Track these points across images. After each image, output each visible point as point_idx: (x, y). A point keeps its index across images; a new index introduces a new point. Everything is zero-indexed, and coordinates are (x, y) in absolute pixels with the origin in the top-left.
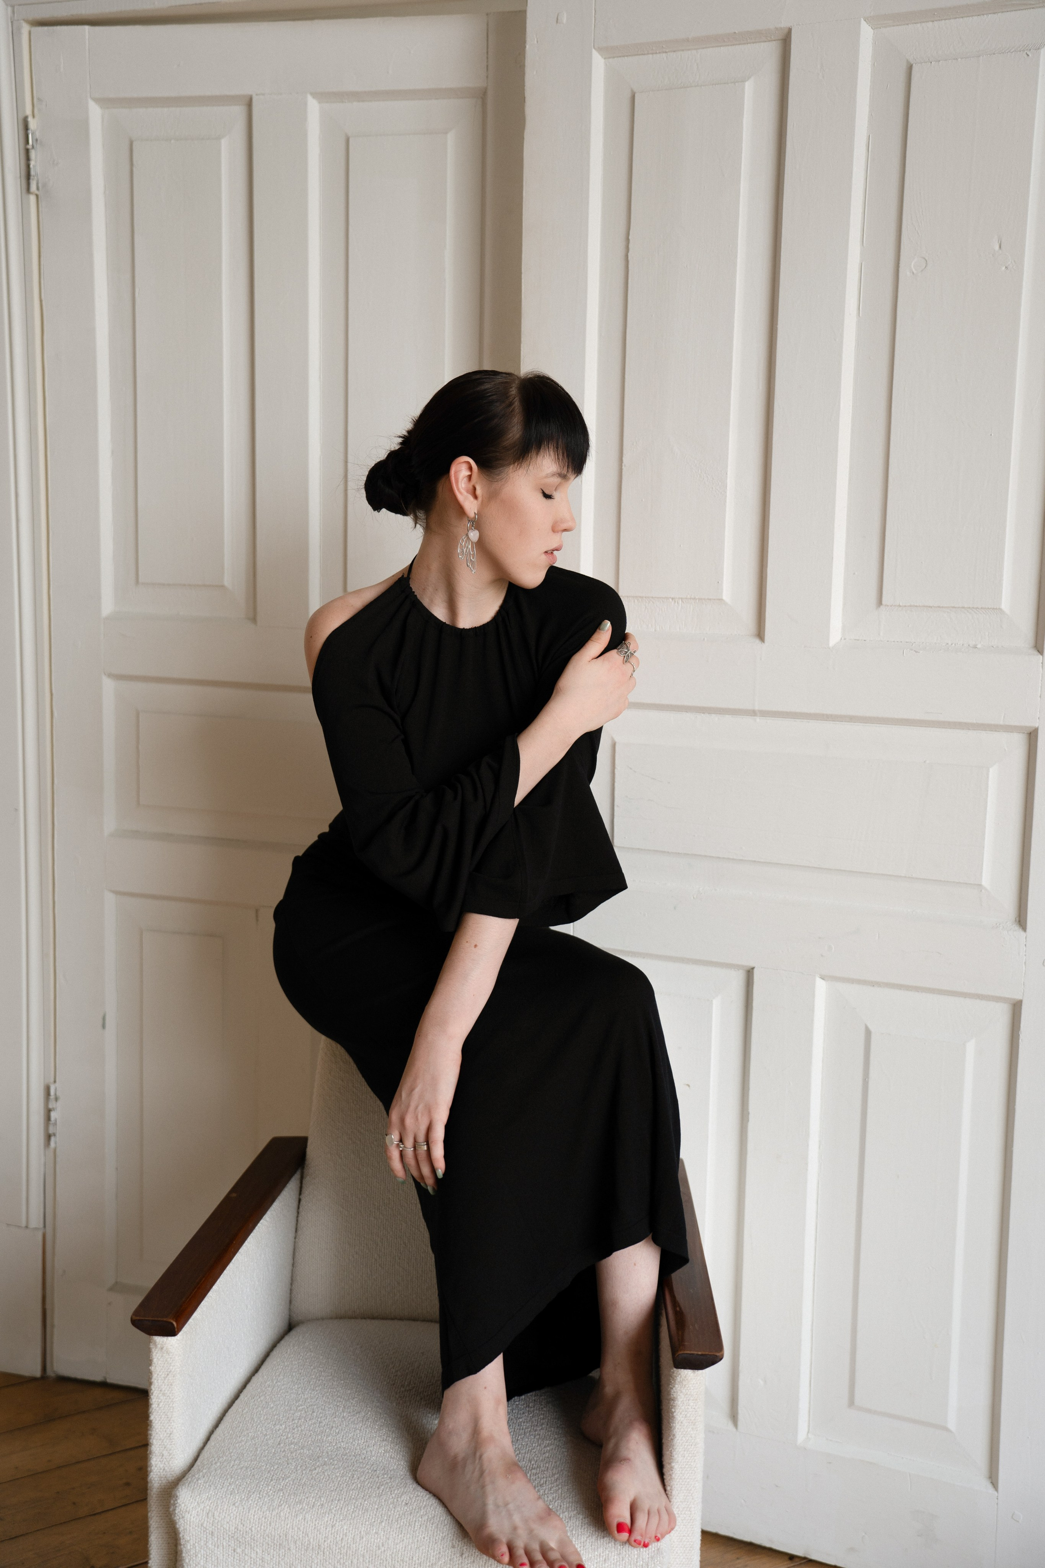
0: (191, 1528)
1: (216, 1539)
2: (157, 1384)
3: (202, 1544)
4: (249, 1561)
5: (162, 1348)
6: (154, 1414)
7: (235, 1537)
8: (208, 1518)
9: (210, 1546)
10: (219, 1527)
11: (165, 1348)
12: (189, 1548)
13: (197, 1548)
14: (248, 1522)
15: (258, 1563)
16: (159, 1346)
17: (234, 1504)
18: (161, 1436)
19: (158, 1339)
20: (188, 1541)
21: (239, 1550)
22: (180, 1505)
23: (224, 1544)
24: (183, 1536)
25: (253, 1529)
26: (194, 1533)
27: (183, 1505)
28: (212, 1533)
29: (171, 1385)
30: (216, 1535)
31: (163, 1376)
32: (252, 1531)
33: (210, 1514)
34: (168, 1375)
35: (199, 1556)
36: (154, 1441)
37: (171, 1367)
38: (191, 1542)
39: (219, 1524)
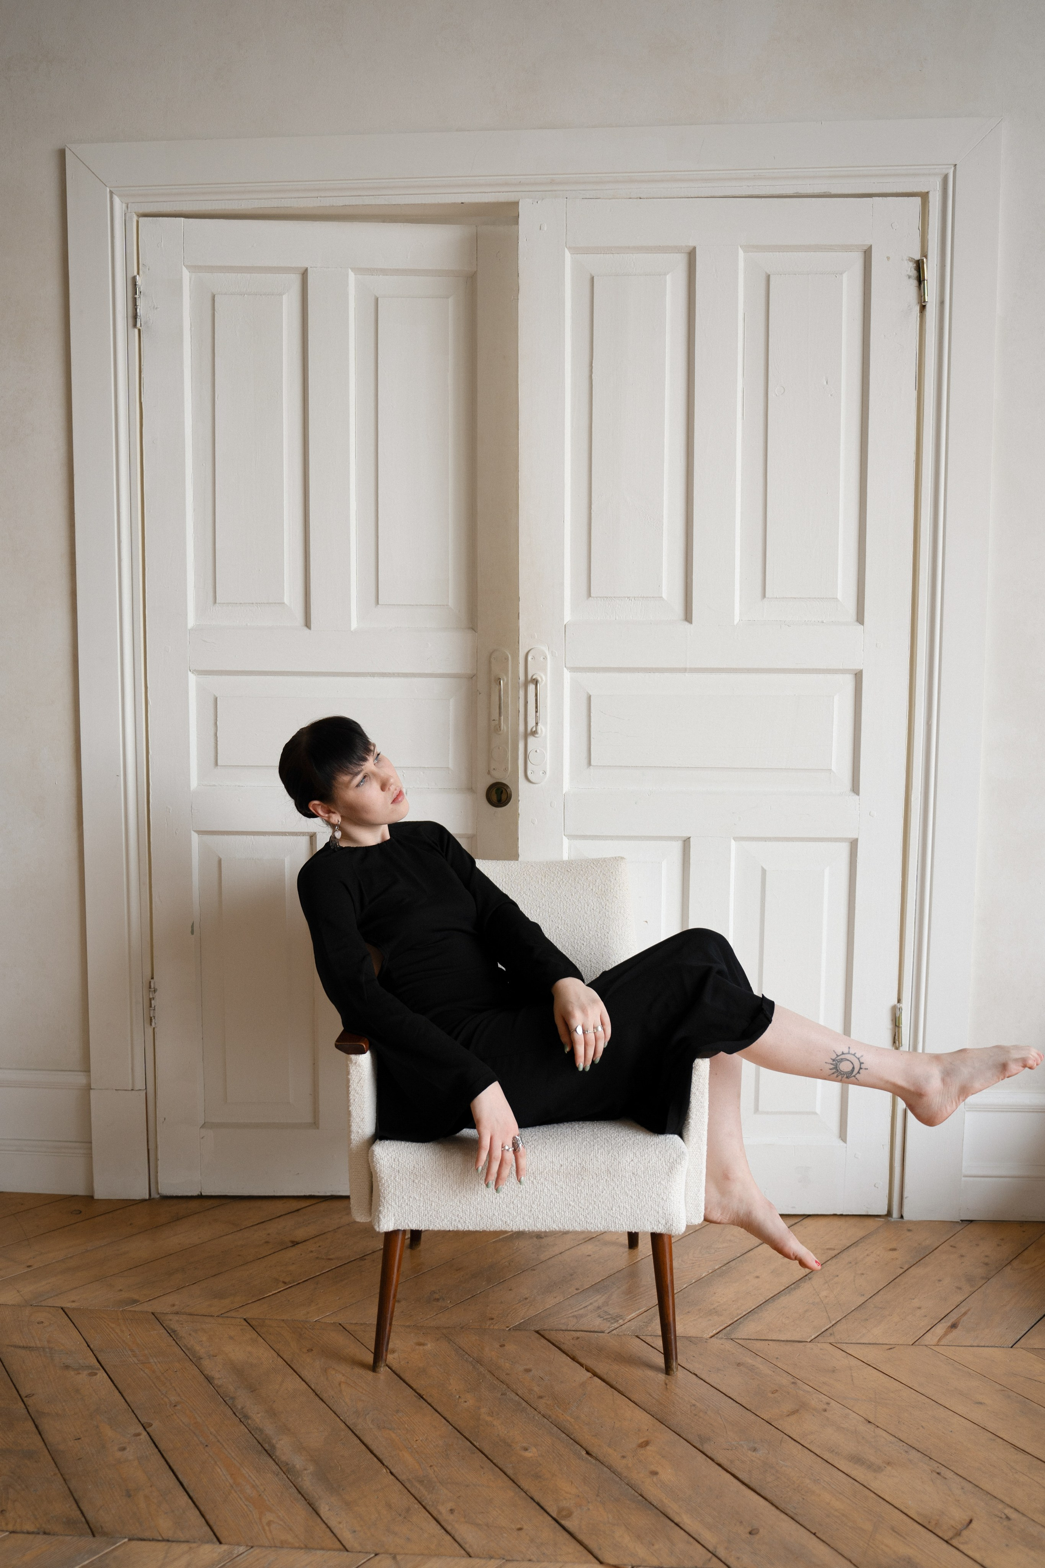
0: (385, 1169)
1: (401, 1175)
2: (353, 1087)
3: (392, 1179)
4: (423, 1187)
5: (356, 1063)
6: (352, 1106)
7: (414, 1173)
8: (395, 1161)
9: (398, 1180)
10: (403, 1167)
11: (358, 1063)
12: (384, 1182)
13: (389, 1182)
14: (421, 1163)
15: (429, 1188)
16: (354, 1061)
17: (411, 1153)
18: (357, 1120)
19: (353, 1057)
20: (383, 1178)
21: (416, 1181)
22: (376, 1155)
23: (407, 1177)
24: (379, 1175)
25: (425, 1167)
26: (387, 1172)
27: (378, 1155)
28: (398, 1171)
29: (363, 1087)
30: (401, 1172)
31: (357, 1081)
32: (424, 1168)
33: (396, 1160)
34: (360, 1080)
35: (391, 1186)
36: (353, 1124)
37: (362, 1075)
38: (385, 1178)
39: (403, 1165)
